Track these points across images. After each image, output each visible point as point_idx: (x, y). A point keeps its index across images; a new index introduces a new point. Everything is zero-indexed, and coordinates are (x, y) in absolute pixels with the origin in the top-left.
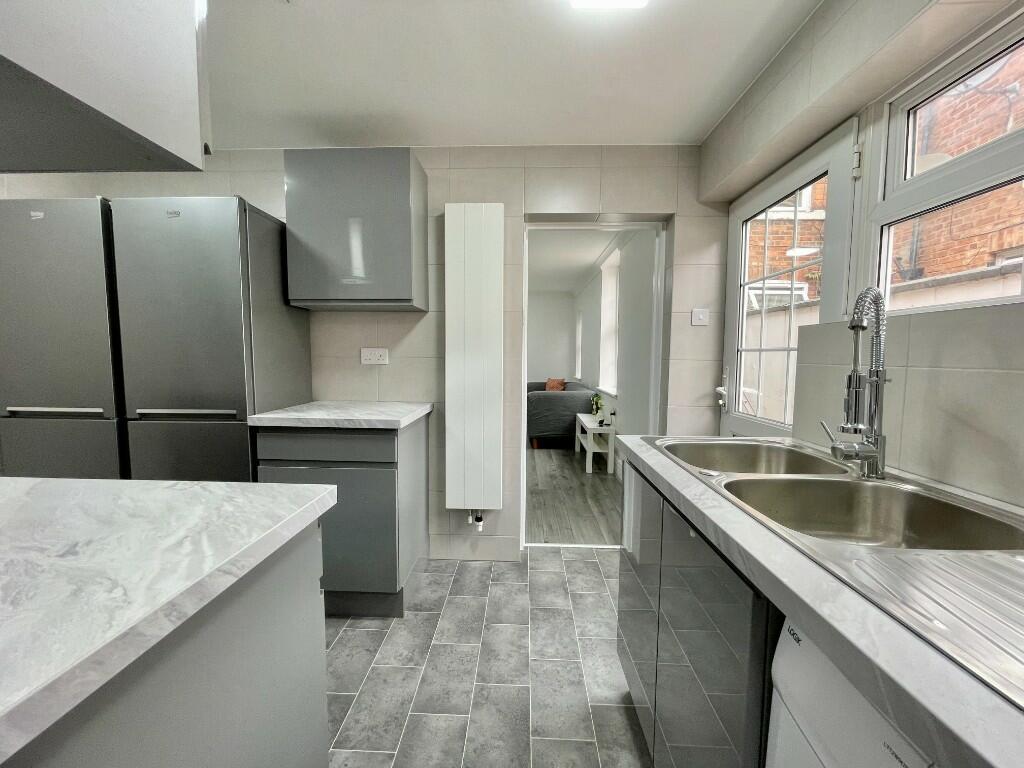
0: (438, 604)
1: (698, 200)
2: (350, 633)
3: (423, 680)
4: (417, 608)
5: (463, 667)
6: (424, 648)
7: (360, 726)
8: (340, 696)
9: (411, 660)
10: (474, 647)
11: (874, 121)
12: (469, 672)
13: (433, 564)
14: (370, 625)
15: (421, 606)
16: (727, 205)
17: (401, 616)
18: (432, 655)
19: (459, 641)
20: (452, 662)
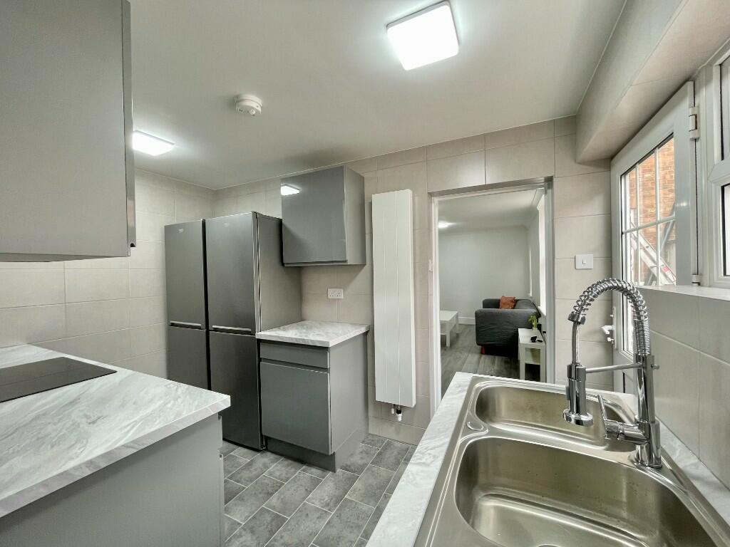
0: (360, 469)
1: (575, 161)
2: (302, 475)
3: (329, 523)
4: (346, 468)
5: (356, 521)
6: (339, 499)
7: (282, 541)
8: (280, 516)
9: (328, 505)
10: (370, 508)
11: (706, 85)
12: (359, 527)
13: (370, 438)
14: (315, 472)
15: (350, 467)
16: (607, 160)
17: (334, 471)
18: (341, 506)
19: (362, 501)
20: (351, 516)
